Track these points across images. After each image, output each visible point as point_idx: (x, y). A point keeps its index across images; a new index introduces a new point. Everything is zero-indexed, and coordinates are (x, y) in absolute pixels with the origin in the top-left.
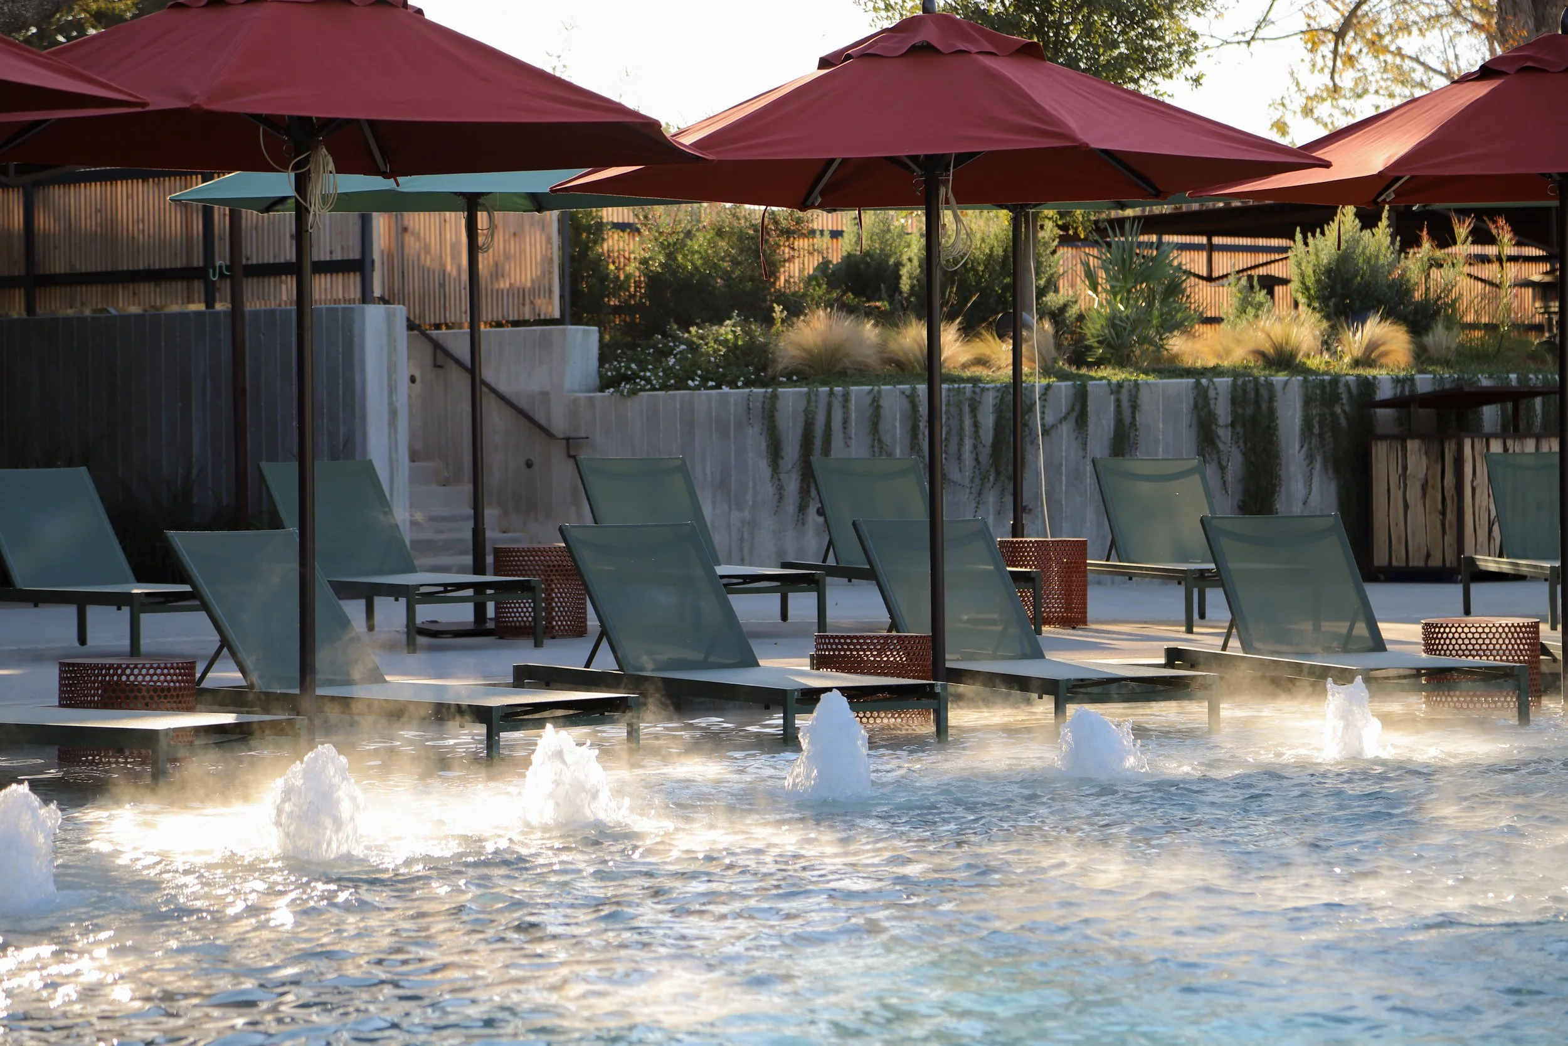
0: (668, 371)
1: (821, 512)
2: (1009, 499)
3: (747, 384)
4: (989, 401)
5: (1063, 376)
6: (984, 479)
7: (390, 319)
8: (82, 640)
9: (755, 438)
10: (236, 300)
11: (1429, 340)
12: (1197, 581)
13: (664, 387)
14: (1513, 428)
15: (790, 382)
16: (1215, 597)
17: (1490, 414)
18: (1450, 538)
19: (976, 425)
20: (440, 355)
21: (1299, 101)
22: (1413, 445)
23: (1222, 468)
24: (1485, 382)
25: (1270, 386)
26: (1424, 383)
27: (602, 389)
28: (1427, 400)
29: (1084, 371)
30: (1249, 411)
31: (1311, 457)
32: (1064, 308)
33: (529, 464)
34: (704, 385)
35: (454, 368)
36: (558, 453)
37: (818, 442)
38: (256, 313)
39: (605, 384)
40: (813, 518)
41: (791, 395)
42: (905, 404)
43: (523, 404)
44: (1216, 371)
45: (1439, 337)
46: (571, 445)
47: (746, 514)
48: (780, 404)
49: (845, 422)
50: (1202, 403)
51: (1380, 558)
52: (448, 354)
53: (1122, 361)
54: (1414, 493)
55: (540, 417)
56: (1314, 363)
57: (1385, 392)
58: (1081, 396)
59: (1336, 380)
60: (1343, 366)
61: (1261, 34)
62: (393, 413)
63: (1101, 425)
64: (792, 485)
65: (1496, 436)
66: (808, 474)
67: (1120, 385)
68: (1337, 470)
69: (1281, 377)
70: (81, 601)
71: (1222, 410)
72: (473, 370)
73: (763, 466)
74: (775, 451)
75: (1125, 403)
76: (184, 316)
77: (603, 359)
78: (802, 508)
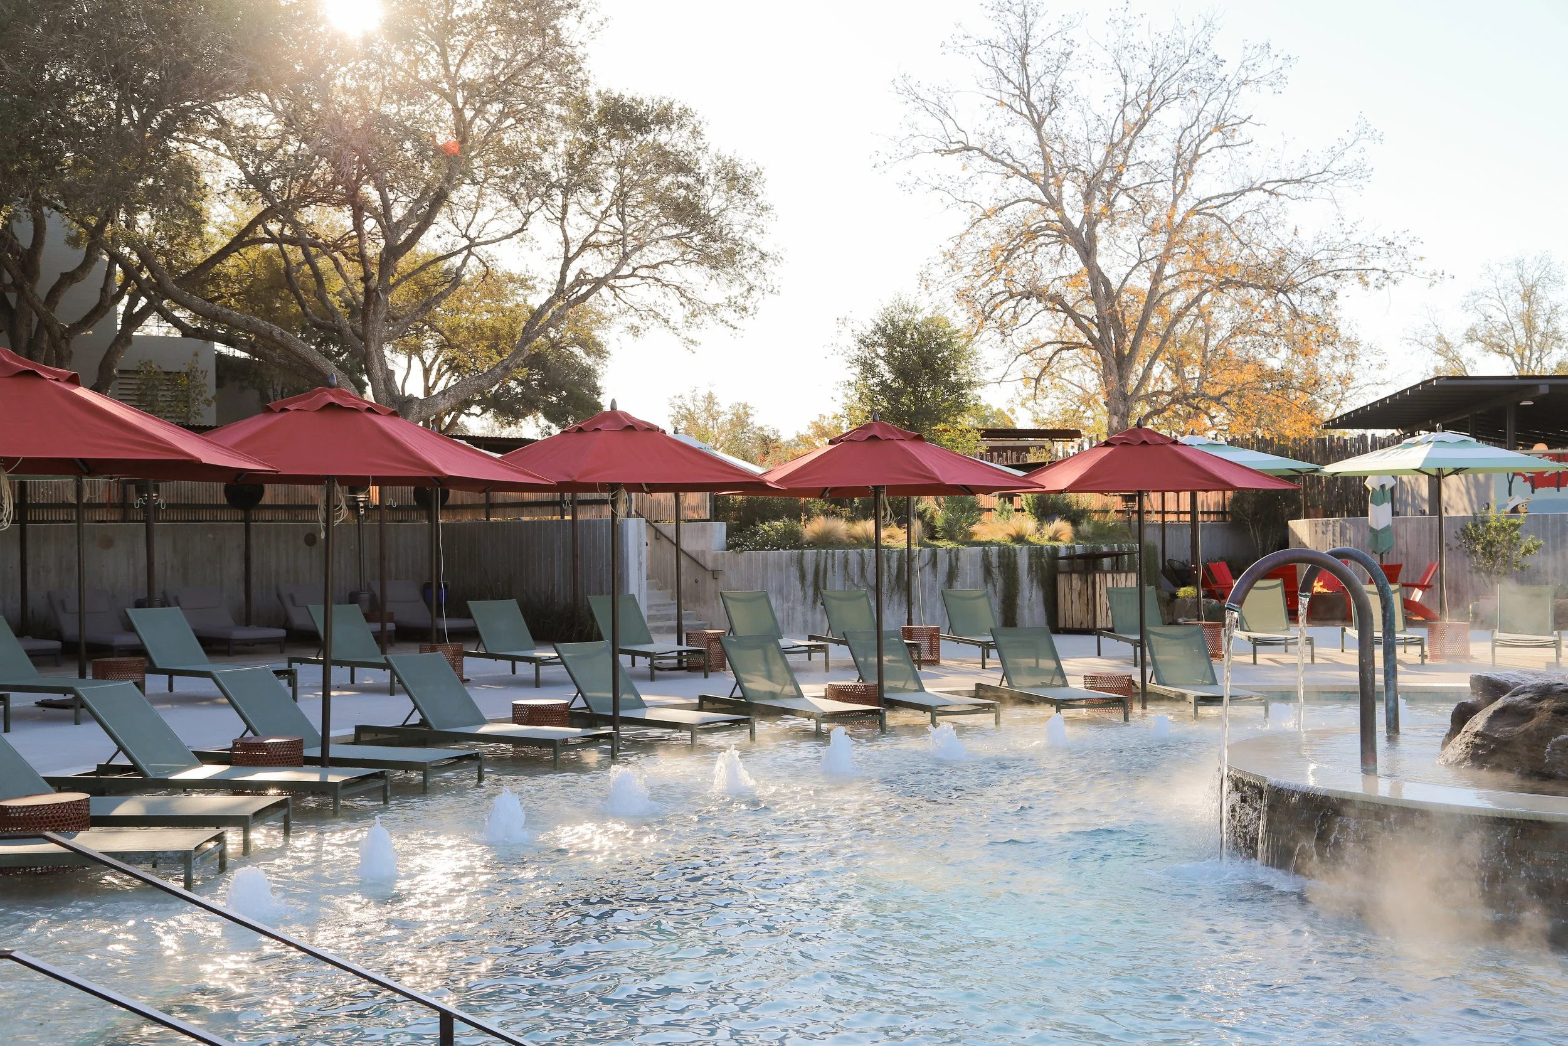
0: (756, 542)
1: (822, 604)
2: (904, 599)
3: (791, 548)
4: (895, 556)
5: (927, 546)
6: (893, 590)
7: (639, 524)
8: (514, 672)
9: (794, 572)
10: (574, 515)
11: (1080, 528)
12: (986, 647)
13: (755, 549)
14: (1116, 569)
15: (810, 548)
16: (993, 653)
17: (1106, 562)
18: (1090, 616)
19: (889, 567)
20: (658, 534)
21: (1019, 401)
22: (1074, 576)
23: (994, 586)
24: (1105, 549)
25: (1014, 550)
26: (1079, 549)
27: (728, 549)
28: (1080, 557)
29: (935, 543)
30: (1006, 560)
31: (1032, 581)
32: (925, 511)
33: (696, 581)
34: (771, 549)
35: (665, 541)
36: (709, 576)
37: (821, 574)
38: (582, 521)
39: (729, 547)
40: (819, 606)
41: (810, 554)
42: (859, 557)
43: (694, 555)
44: (990, 543)
45: (1085, 527)
46: (715, 574)
47: (790, 604)
48: (805, 557)
49: (833, 565)
50: (986, 557)
51: (1061, 624)
52: (661, 533)
53: (952, 538)
54: (1075, 596)
55: (702, 562)
56: (1032, 539)
57: (1063, 553)
58: (934, 555)
59: (1042, 547)
60: (1045, 542)
61: (1005, 379)
62: (640, 564)
63: (943, 567)
64: (810, 592)
65: (1109, 572)
66: (817, 588)
67: (951, 550)
68: (1043, 586)
69: (1017, 546)
70: (514, 659)
71: (994, 560)
72: (677, 545)
73: (798, 584)
74: (803, 577)
75: (953, 558)
76: (552, 521)
77: (728, 536)
78: (815, 602)
